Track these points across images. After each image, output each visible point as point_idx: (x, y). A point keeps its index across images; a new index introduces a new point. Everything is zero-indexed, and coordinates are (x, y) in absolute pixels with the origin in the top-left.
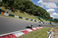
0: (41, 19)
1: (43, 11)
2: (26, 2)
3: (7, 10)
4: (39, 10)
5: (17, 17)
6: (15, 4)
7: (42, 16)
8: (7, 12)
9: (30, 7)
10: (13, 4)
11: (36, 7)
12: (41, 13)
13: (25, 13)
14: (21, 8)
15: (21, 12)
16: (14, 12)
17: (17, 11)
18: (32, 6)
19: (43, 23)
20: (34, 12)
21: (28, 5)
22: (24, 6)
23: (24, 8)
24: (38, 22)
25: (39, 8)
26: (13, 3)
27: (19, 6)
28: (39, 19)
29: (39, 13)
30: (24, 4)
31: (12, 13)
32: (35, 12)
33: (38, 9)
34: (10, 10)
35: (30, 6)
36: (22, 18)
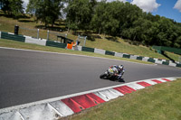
0: (169, 54)
1: (174, 30)
2: (123, 11)
3: (79, 38)
4: (163, 29)
5: (100, 52)
6: (93, 20)
7: (172, 46)
8: (79, 43)
9: (134, 23)
10: (89, 22)
11: (152, 21)
12: (169, 37)
13: (120, 40)
14: (110, 28)
15: (109, 39)
16: (93, 40)
17: (100, 38)
18: (140, 18)
19: (175, 65)
20: (146, 34)
21: (128, 16)
22: (116, 22)
23: (117, 26)
24: (161, 62)
25: (161, 21)
26: (91, 18)
27: (103, 23)
28: (162, 53)
29: (161, 36)
30: (116, 17)
31: (89, 44)
32: (150, 35)
33: (158, 25)
34: (84, 35)
35: (134, 20)
36: (113, 54)
